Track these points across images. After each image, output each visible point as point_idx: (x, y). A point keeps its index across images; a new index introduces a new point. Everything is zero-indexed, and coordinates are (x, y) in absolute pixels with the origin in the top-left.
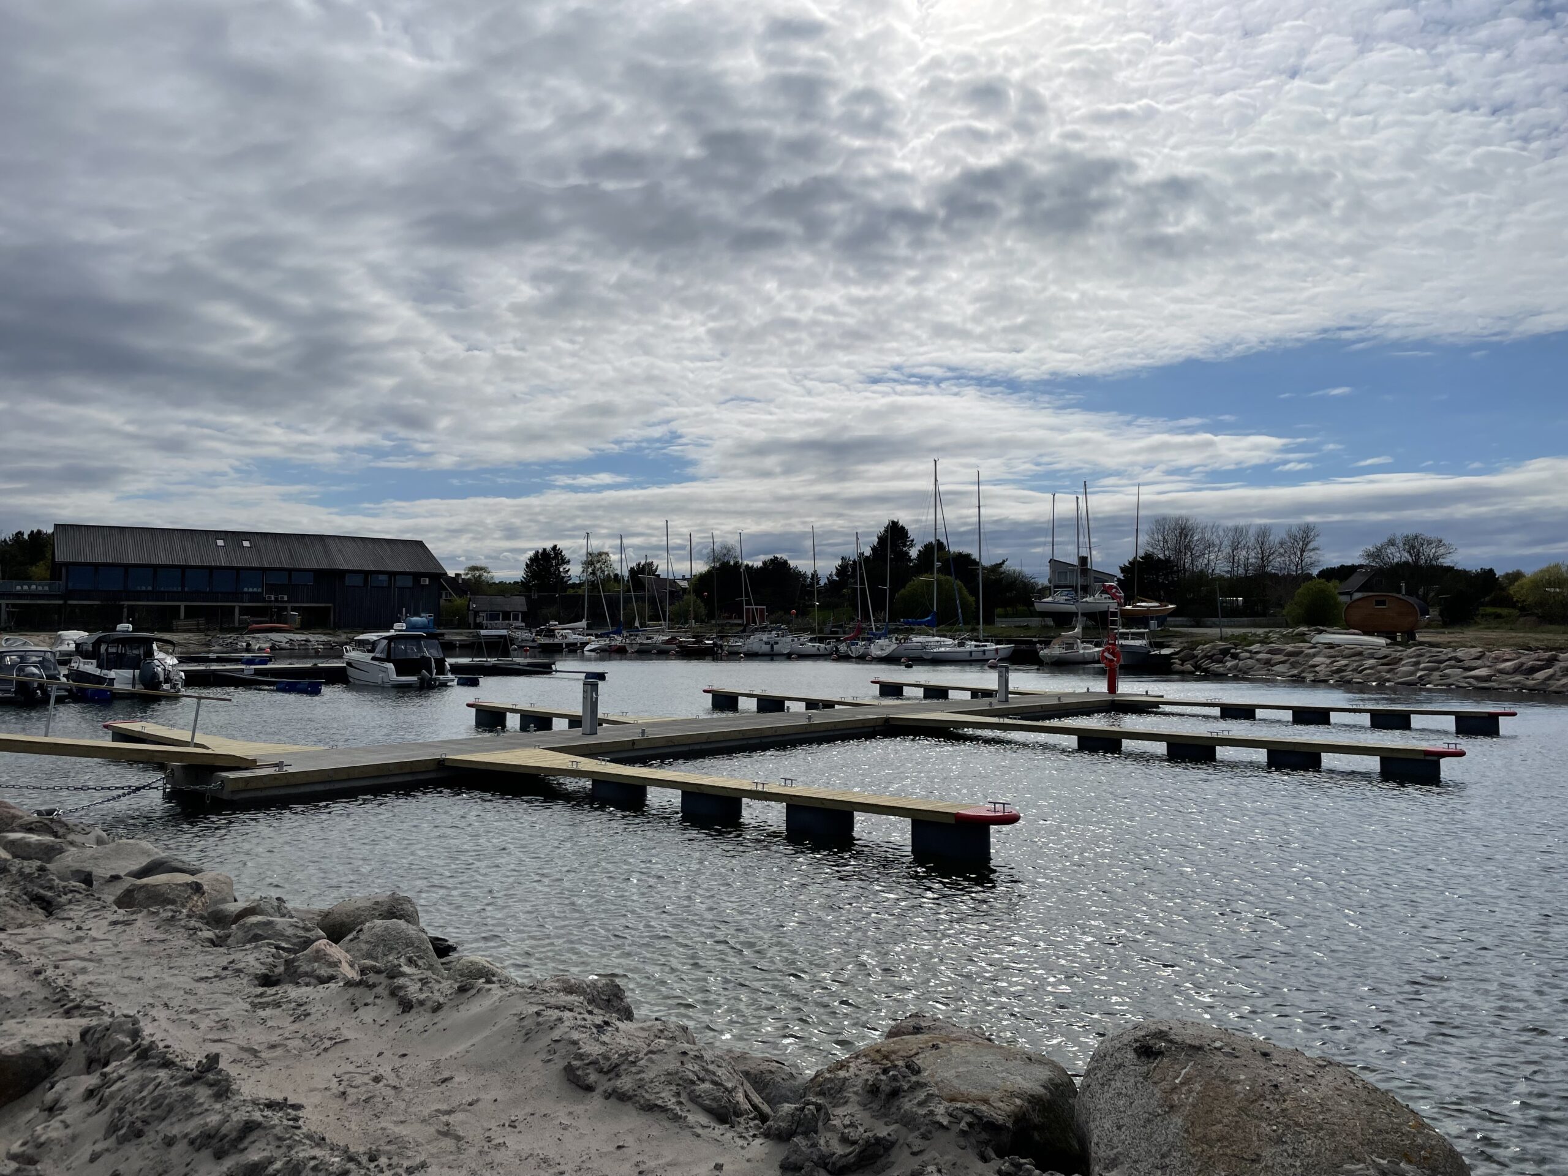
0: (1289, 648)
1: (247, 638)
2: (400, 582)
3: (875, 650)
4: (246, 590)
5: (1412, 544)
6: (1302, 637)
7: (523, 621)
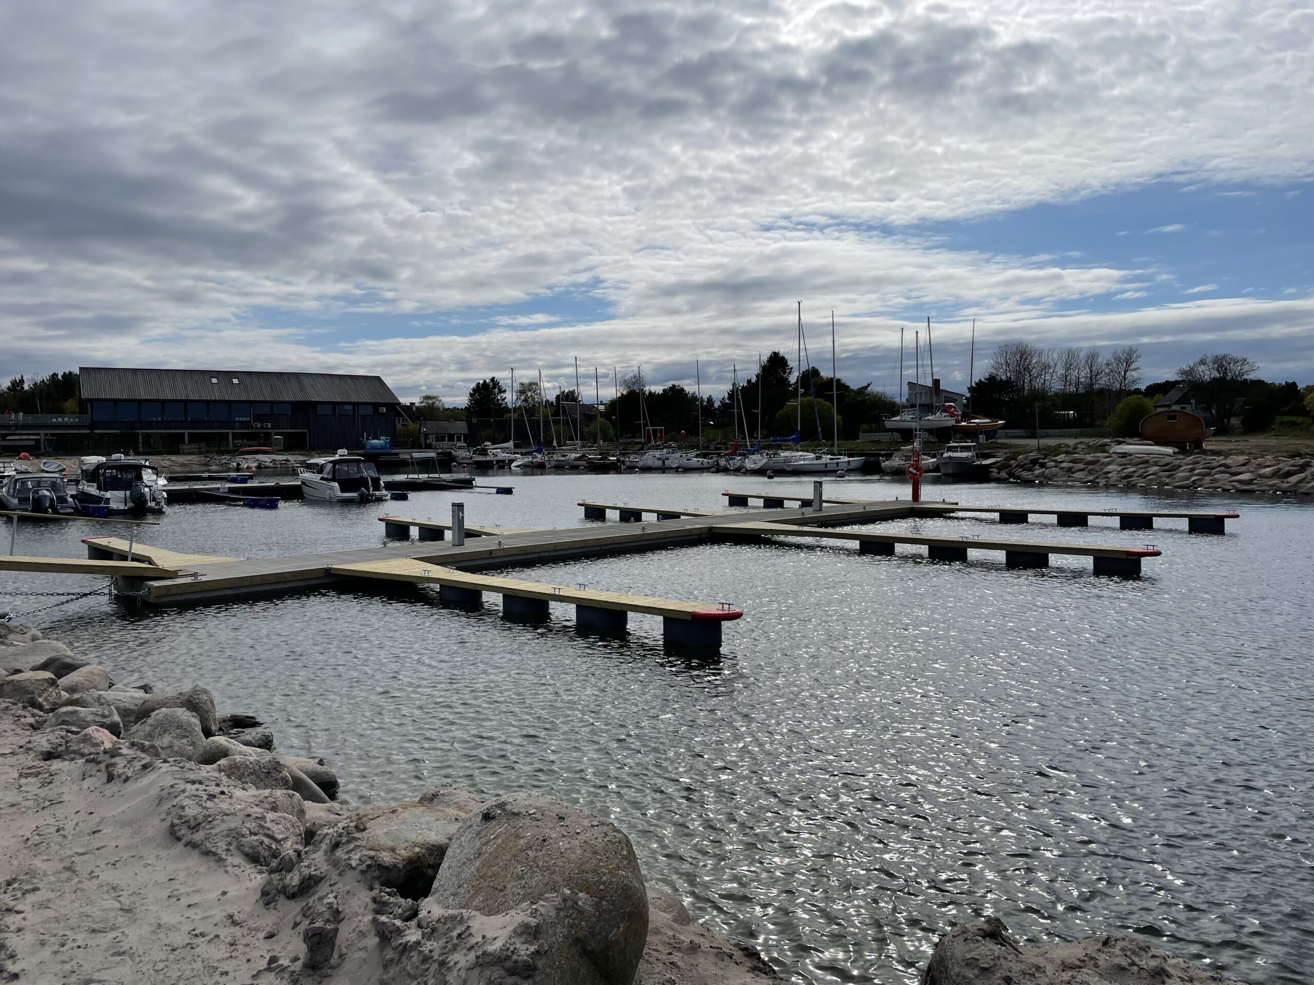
0: (1089, 457)
1: (239, 459)
2: (363, 411)
3: (749, 464)
4: (237, 419)
5: (1220, 363)
6: (1103, 448)
7: (465, 441)
